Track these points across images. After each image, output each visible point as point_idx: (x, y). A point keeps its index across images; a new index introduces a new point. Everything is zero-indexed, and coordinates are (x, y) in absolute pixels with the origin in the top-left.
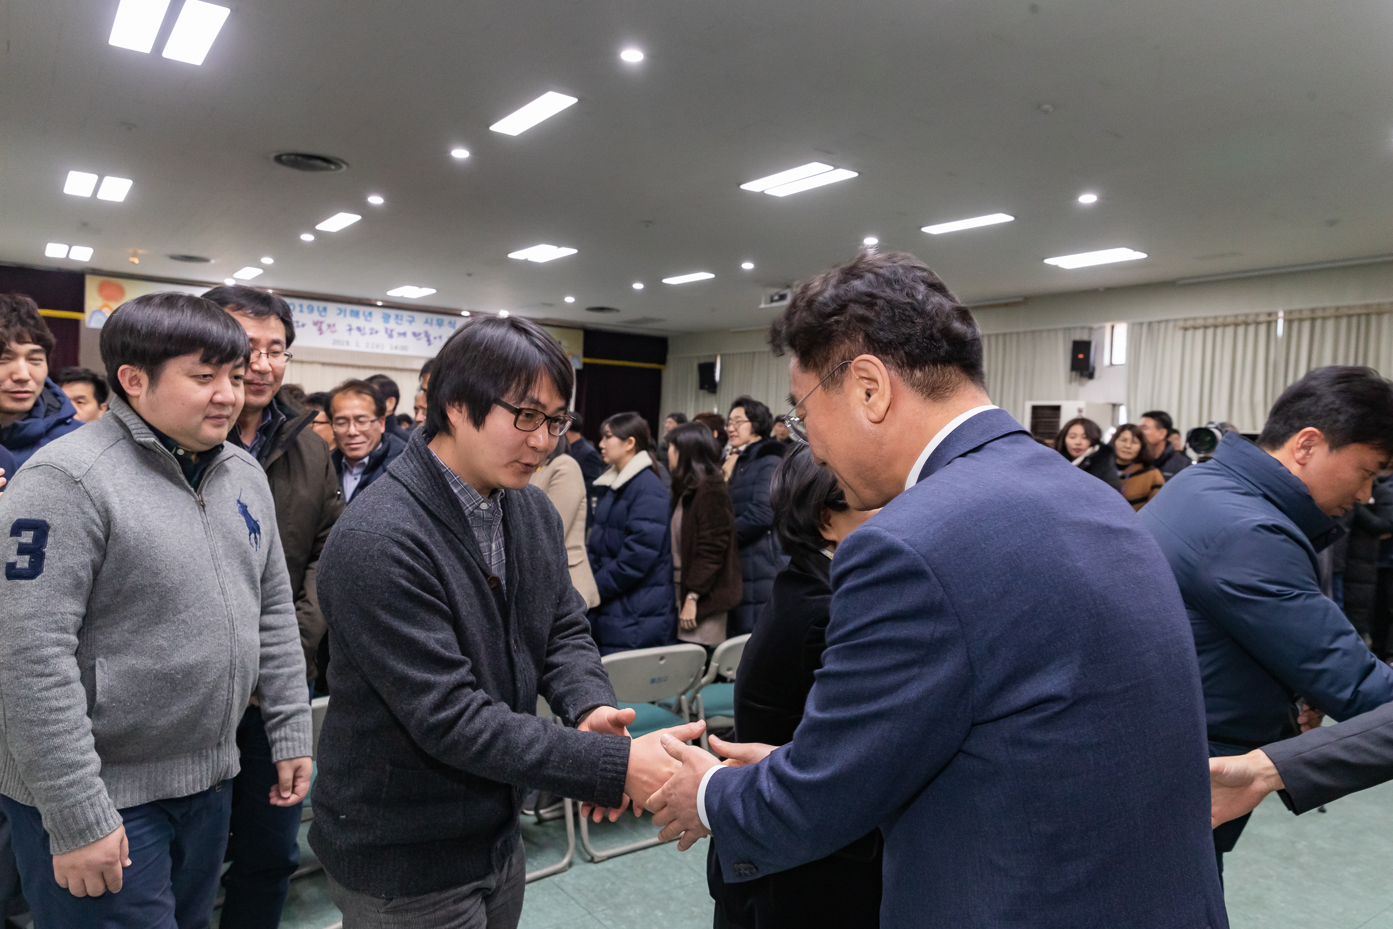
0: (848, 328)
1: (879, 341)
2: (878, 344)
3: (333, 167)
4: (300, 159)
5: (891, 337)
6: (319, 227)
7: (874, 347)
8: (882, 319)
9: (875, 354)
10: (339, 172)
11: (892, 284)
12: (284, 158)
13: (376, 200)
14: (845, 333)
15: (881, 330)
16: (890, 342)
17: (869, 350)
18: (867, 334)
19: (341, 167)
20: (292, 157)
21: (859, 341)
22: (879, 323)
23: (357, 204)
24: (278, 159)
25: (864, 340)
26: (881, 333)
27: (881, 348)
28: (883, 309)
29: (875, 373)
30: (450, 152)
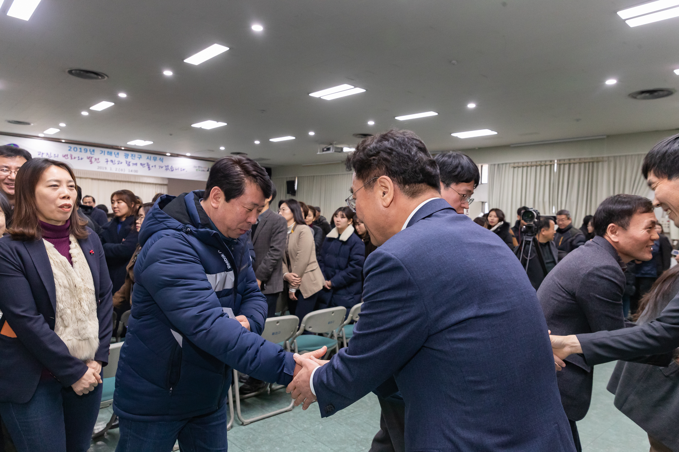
0: (379, 163)
1: (391, 171)
2: (391, 172)
3: (100, 77)
4: (82, 72)
5: (397, 169)
6: (92, 108)
7: (389, 173)
8: (394, 161)
9: (389, 176)
10: (103, 80)
11: (401, 145)
12: (73, 72)
13: (122, 95)
14: (377, 165)
15: (393, 166)
16: (397, 172)
17: (387, 174)
18: (387, 167)
19: (104, 78)
20: (78, 72)
21: (383, 169)
22: (392, 162)
23: (112, 97)
24: (70, 72)
25: (385, 169)
26: (393, 167)
27: (392, 174)
28: (395, 156)
29: (388, 185)
30: (163, 72)
